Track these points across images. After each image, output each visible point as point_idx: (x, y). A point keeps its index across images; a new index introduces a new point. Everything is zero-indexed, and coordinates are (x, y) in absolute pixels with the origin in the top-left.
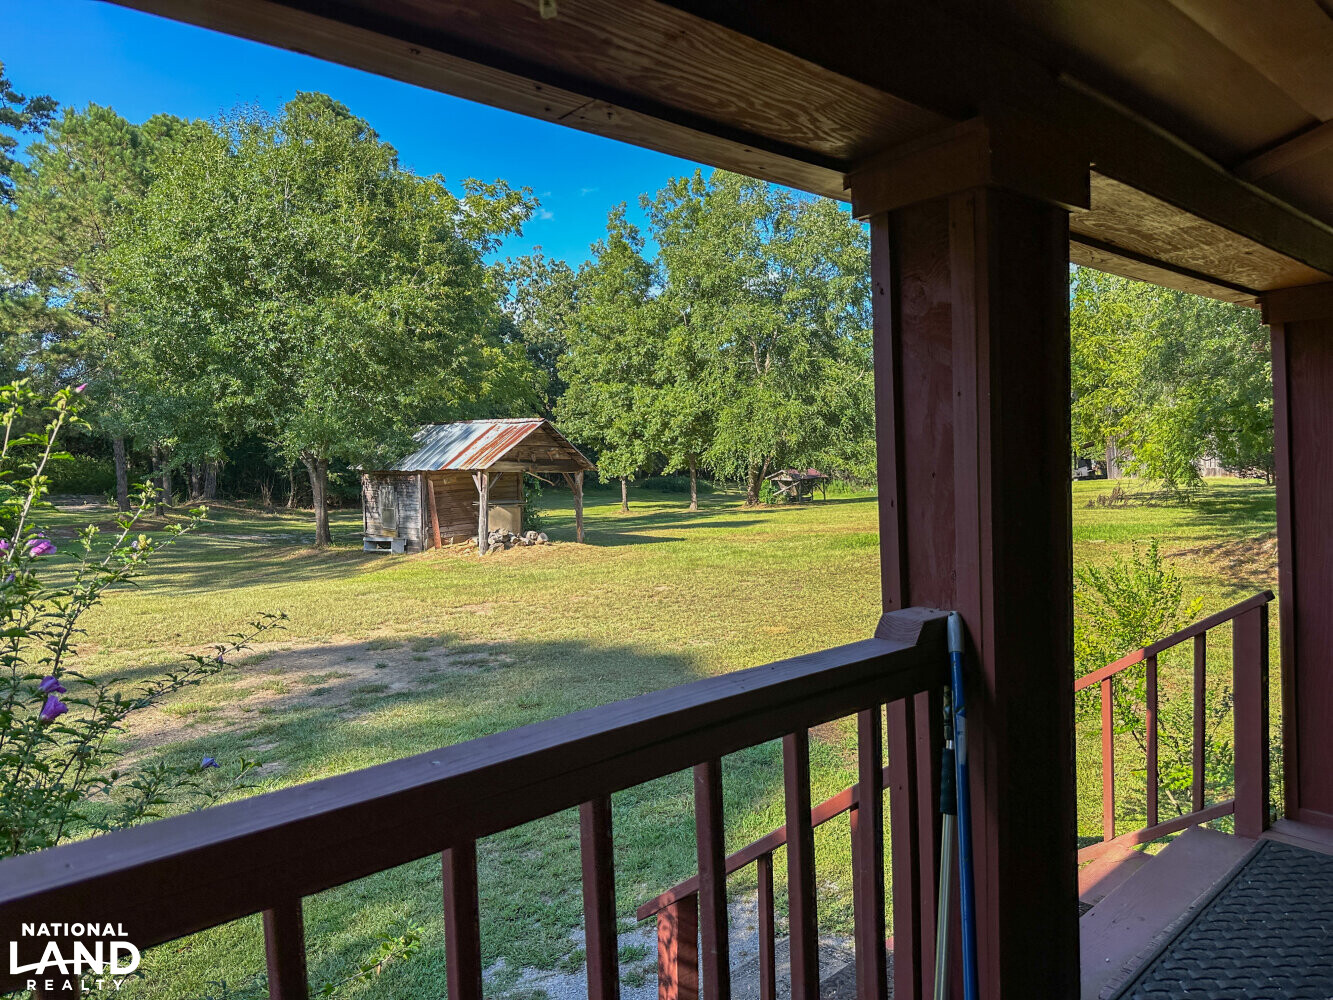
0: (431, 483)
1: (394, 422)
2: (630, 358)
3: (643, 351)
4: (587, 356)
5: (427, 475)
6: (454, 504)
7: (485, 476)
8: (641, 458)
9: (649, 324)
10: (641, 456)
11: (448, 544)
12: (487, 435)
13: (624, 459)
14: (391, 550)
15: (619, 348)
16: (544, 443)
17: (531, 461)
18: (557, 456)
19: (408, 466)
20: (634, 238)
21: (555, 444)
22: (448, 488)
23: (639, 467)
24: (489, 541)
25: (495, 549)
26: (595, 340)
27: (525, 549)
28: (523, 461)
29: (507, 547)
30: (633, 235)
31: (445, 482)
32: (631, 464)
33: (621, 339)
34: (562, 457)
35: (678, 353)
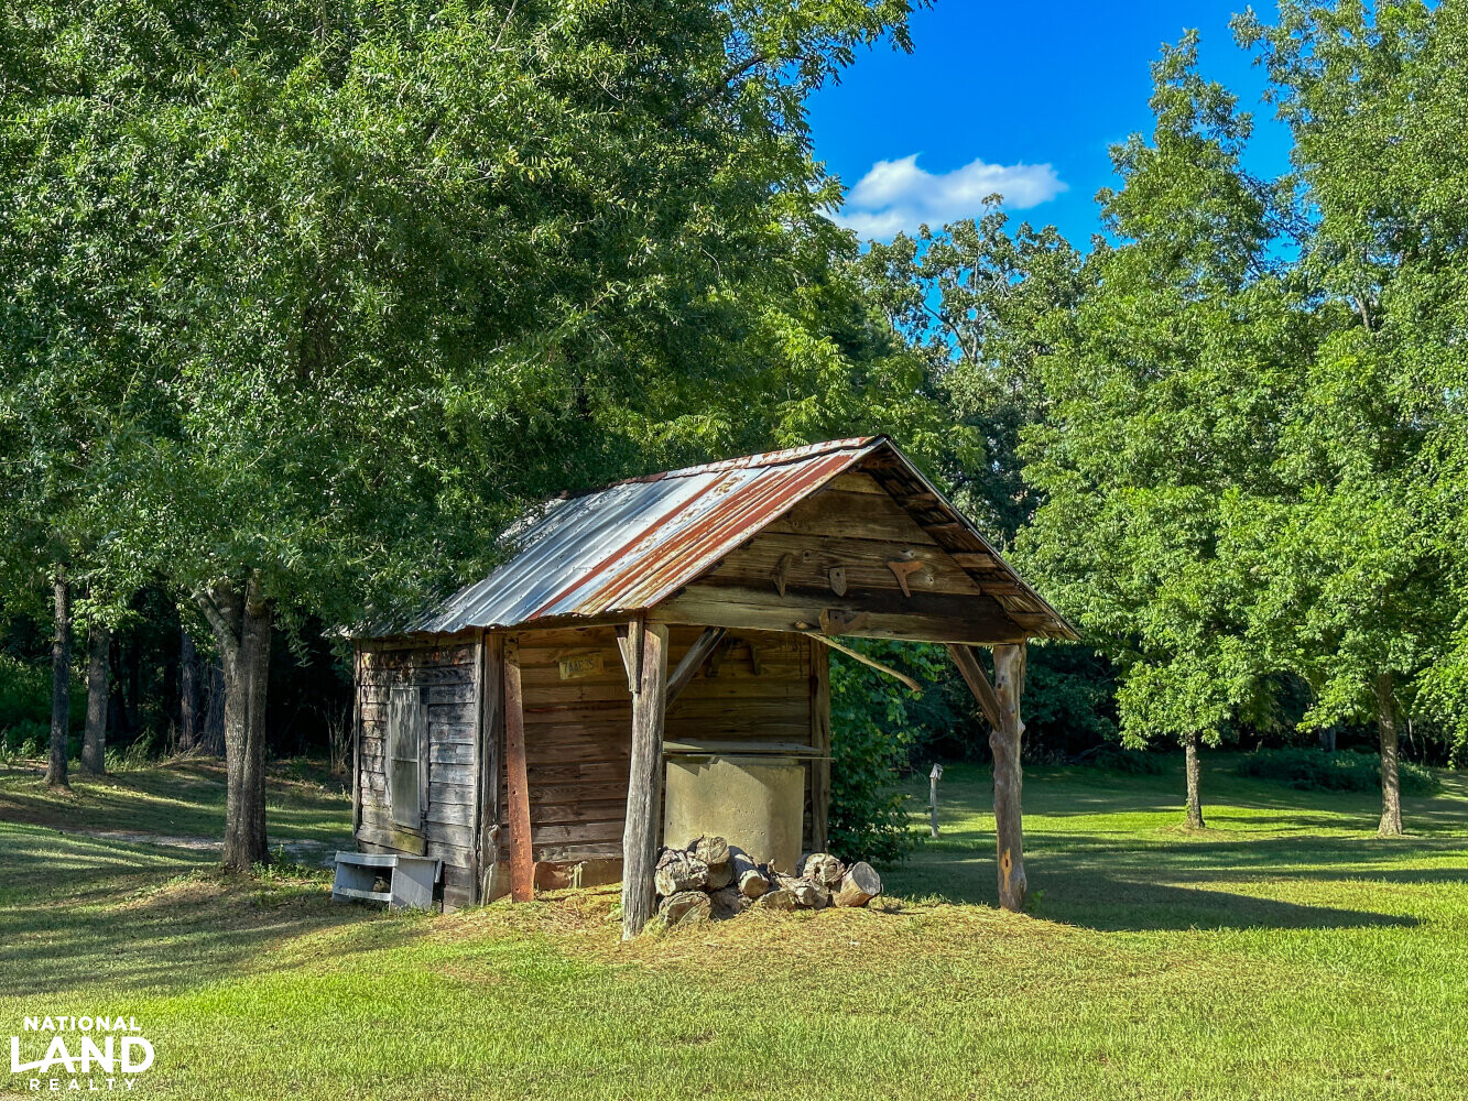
0: (516, 675)
1: (441, 487)
2: (1210, 424)
3: (1245, 402)
4: (1096, 425)
5: (501, 641)
6: (591, 749)
7: (654, 641)
8: (1237, 685)
9: (1263, 330)
10: (1240, 680)
11: (565, 885)
12: (691, 509)
13: (1191, 685)
14: (388, 897)
15: (1180, 397)
16: (878, 531)
17: (827, 594)
18: (929, 581)
19: (458, 613)
20: (1223, 119)
21: (921, 536)
22: (573, 695)
23: (1235, 708)
24: (659, 879)
25: (679, 912)
26: (1118, 383)
27: (790, 923)
28: (799, 590)
29: (723, 910)
30: (1221, 112)
31: (564, 673)
32: (1210, 701)
33: (1188, 378)
34: (949, 586)
35: (1344, 401)
